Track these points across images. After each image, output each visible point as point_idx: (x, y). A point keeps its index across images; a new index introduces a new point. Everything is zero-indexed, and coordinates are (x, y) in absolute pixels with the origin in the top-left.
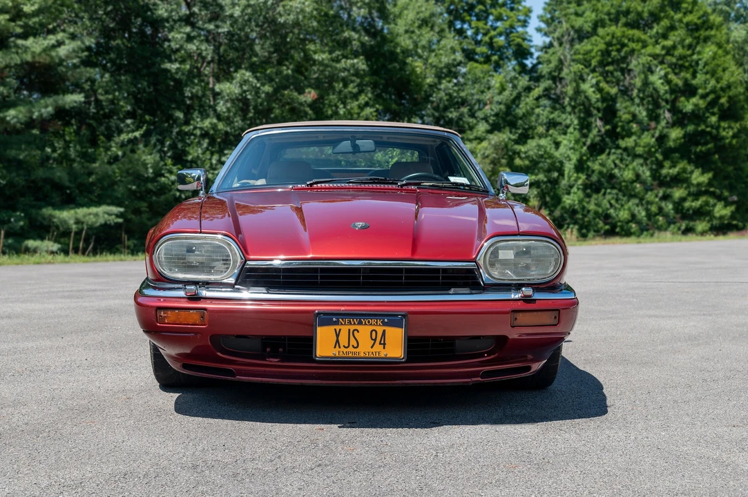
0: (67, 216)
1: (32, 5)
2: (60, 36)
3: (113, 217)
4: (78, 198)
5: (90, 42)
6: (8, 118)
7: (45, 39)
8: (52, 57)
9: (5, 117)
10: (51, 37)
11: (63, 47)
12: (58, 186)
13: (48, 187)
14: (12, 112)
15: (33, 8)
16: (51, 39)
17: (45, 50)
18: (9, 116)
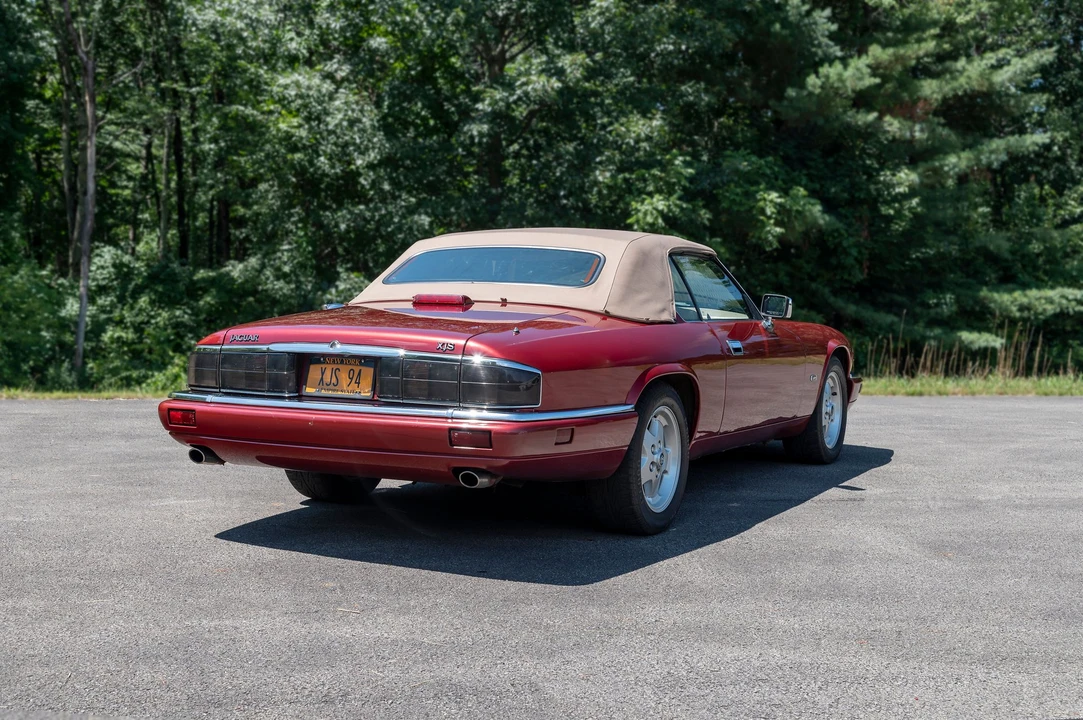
0: (1009, 300)
1: (967, 13)
2: (1001, 53)
3: (1074, 303)
4: (1020, 275)
5: (1047, 56)
6: (946, 169)
7: (982, 59)
8: (991, 84)
9: (942, 167)
10: (989, 55)
11: (1006, 68)
12: (992, 258)
13: (981, 260)
14: (952, 159)
15: (968, 18)
16: (991, 58)
17: (982, 75)
18: (947, 165)
